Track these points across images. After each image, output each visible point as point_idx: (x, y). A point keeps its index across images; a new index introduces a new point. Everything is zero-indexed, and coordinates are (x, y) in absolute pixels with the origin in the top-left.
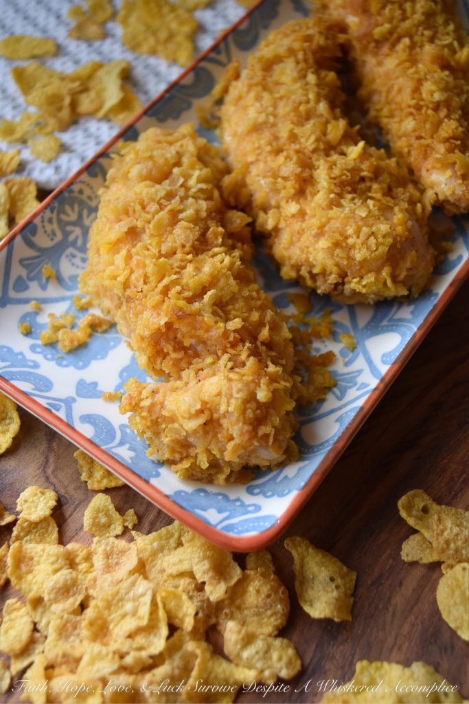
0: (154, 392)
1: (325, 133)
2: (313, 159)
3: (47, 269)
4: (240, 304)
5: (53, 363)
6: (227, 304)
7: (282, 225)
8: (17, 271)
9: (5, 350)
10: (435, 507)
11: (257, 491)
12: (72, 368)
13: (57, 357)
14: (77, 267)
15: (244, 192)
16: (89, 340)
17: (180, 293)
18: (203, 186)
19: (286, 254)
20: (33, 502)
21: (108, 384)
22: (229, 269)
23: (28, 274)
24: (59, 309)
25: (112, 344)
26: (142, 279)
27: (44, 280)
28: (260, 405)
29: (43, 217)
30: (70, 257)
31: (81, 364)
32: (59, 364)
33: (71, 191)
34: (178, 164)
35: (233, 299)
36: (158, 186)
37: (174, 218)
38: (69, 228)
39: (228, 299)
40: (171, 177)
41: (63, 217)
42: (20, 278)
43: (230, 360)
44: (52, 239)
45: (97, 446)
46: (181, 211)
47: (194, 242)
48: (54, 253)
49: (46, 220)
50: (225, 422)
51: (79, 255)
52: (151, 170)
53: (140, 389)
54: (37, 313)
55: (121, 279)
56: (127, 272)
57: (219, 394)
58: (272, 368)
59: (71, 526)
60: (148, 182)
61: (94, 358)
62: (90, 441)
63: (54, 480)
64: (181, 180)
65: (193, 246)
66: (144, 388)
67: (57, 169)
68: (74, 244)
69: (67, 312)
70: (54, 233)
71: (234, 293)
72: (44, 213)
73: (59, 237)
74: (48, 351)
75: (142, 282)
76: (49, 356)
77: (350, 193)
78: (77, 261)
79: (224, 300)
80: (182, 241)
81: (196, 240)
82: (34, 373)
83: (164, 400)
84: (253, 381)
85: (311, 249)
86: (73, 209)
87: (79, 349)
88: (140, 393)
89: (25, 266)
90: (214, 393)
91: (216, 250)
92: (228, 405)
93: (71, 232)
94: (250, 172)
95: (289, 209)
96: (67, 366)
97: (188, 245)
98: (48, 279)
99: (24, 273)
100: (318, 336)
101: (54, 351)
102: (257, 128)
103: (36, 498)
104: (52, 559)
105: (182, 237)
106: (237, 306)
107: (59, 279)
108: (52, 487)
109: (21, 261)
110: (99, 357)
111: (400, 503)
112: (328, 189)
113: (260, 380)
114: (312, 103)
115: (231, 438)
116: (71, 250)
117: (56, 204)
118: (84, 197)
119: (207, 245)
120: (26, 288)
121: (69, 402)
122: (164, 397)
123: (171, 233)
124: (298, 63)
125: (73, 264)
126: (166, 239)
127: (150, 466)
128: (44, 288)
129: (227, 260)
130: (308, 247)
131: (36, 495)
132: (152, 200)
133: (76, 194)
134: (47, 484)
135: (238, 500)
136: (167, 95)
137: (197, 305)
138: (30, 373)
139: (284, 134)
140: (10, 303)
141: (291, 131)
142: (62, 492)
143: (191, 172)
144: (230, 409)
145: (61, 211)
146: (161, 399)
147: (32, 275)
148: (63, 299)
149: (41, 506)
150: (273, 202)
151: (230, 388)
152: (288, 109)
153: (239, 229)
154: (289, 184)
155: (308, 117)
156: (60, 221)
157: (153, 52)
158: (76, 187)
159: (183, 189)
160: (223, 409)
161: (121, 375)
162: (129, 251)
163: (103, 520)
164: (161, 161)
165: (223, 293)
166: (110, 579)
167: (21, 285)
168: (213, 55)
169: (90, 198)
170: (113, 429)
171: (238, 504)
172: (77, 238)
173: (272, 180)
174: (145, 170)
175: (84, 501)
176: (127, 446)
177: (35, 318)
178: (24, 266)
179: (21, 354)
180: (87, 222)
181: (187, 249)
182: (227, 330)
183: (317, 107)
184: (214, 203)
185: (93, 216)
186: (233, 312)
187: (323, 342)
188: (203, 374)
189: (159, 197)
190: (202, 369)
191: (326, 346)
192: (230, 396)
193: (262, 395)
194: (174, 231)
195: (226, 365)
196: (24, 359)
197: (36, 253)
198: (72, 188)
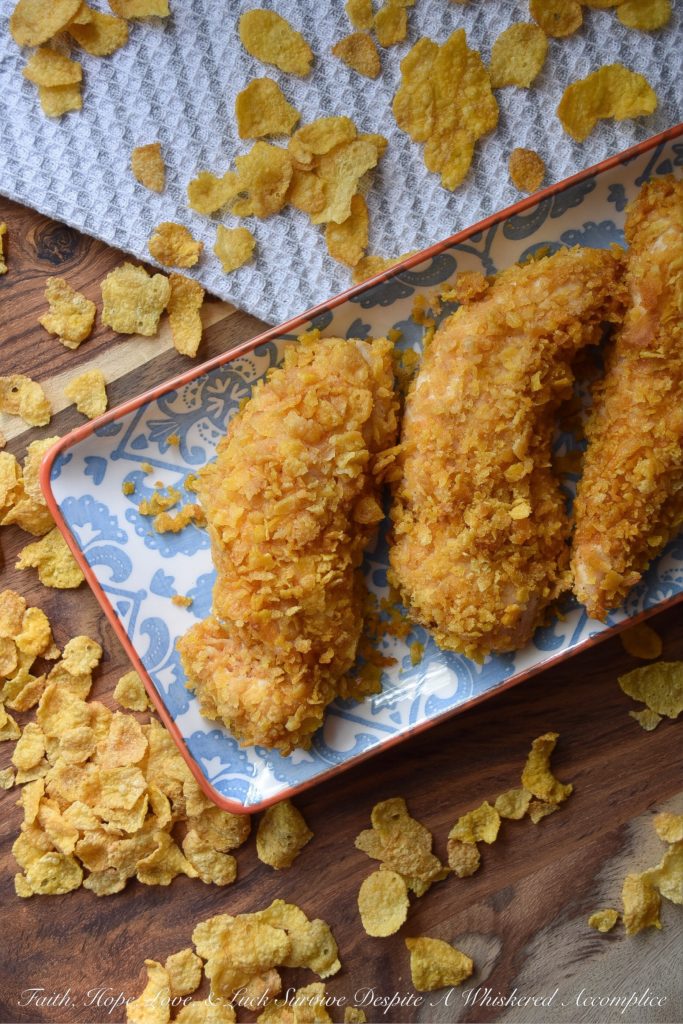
0: (209, 658)
1: (505, 466)
2: (476, 494)
3: (172, 435)
4: (320, 622)
5: (142, 540)
6: (309, 617)
8: (142, 429)
9: (101, 510)
10: (405, 818)
12: (156, 552)
13: (147, 533)
14: (205, 439)
15: (397, 473)
16: (184, 529)
18: (351, 472)
20: (79, 654)
21: (183, 587)
22: (327, 586)
23: (152, 434)
24: (170, 479)
26: (243, 556)
27: (165, 444)
28: (285, 729)
29: (187, 387)
30: (201, 428)
31: (167, 550)
32: (147, 543)
33: (229, 367)
34: (340, 429)
35: (316, 615)
36: (305, 452)
37: (303, 505)
38: (211, 399)
39: (311, 614)
40: (324, 445)
41: (211, 389)
42: (141, 437)
43: (282, 676)
44: (189, 407)
45: (144, 671)
46: (312, 503)
47: (307, 543)
48: (187, 420)
49: (189, 390)
50: (251, 728)
51: (213, 427)
52: (308, 431)
53: (199, 648)
54: (146, 475)
55: (227, 536)
56: (235, 534)
57: (256, 706)
59: (104, 682)
60: (299, 442)
61: (182, 550)
63: (105, 634)
64: (332, 455)
65: (305, 547)
68: (210, 415)
69: (173, 489)
70: (193, 402)
71: (318, 611)
72: (190, 383)
73: (199, 404)
74: (141, 521)
76: (141, 530)
77: (485, 557)
78: (207, 433)
79: (306, 615)
80: (297, 537)
81: (311, 542)
82: (120, 550)
83: (215, 670)
84: (290, 707)
85: (418, 586)
86: (223, 383)
87: (171, 533)
88: (198, 652)
89: (151, 427)
90: (253, 702)
91: (326, 558)
92: (260, 719)
93: (212, 403)
95: (422, 534)
96: (153, 548)
97: (300, 544)
98: (169, 445)
99: (147, 432)
101: (147, 525)
102: (447, 418)
103: (82, 652)
104: (76, 713)
105: (300, 532)
106: (316, 622)
107: (182, 446)
108: (100, 640)
109: (149, 422)
110: (187, 552)
111: (375, 808)
112: (465, 545)
113: (297, 707)
114: (512, 426)
115: (252, 737)
116: (205, 420)
117: (206, 376)
118: (240, 373)
119: (321, 546)
120: (146, 446)
121: (139, 597)
123: (291, 521)
125: (202, 435)
126: (285, 525)
127: (184, 695)
128: (162, 451)
129: (329, 576)
130: (417, 583)
131: (82, 648)
132: (292, 473)
133: (233, 370)
134: (95, 635)
135: (244, 753)
136: (387, 282)
137: (277, 614)
138: (115, 549)
139: (463, 449)
140: (123, 458)
141: (473, 450)
142: (108, 649)
145: (211, 383)
146: (212, 670)
147: (155, 436)
148: (178, 469)
149: (84, 662)
150: (415, 509)
151: (267, 708)
152: (486, 417)
153: (368, 523)
154: (435, 509)
156: (204, 391)
158: (234, 364)
159: (330, 465)
160: (254, 718)
161: (198, 581)
162: (246, 512)
163: (132, 696)
164: (323, 421)
166: (116, 758)
167: (141, 443)
168: (468, 242)
169: (247, 374)
170: (168, 643)
171: (242, 757)
172: (216, 410)
173: (424, 494)
175: (123, 666)
176: (173, 666)
177: (142, 480)
178: (149, 426)
179: (114, 518)
180: (234, 396)
181: (297, 548)
182: (293, 650)
183: (516, 434)
184: (353, 492)
185: (244, 391)
186: (309, 629)
187: (396, 639)
188: (258, 667)
189: (298, 474)
190: (258, 660)
191: (395, 644)
192: (264, 714)
193: (291, 725)
194: (295, 522)
195: (277, 678)
196: (116, 528)
197: (167, 417)
198: (231, 364)
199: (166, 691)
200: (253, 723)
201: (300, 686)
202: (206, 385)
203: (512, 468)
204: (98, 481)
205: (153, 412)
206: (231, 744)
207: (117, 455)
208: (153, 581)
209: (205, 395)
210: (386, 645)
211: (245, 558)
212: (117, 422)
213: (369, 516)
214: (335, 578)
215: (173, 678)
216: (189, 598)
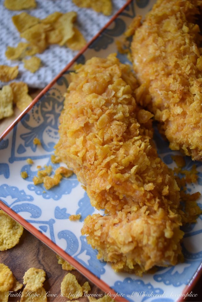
0: (102, 226)
1: (195, 64)
2: (189, 80)
3: (36, 140)
4: (151, 173)
5: (41, 197)
6: (144, 172)
7: (171, 119)
8: (19, 141)
9: (14, 189)
11: (160, 279)
12: (51, 200)
13: (43, 193)
14: (53, 137)
15: (148, 97)
16: (60, 182)
17: (116, 167)
18: (126, 96)
19: (174, 137)
20: (32, 278)
21: (72, 210)
22: (145, 151)
23: (25, 143)
24: (43, 163)
25: (73, 184)
26: (94, 157)
27: (34, 146)
28: (166, 239)
29: (33, 110)
30: (48, 132)
31: (56, 196)
32: (44, 197)
33: (49, 94)
34: (111, 82)
35: (148, 169)
36: (100, 97)
37: (111, 118)
38: (47, 115)
39: (144, 170)
40: (107, 91)
41: (44, 109)
42: (21, 146)
43: (147, 210)
44: (38, 122)
45: (69, 256)
46: (115, 114)
47: (123, 134)
48: (39, 130)
49: (34, 111)
50: (146, 250)
51: (54, 130)
52: (96, 87)
53: (94, 223)
54: (31, 165)
55: (80, 155)
56: (84, 151)
57: (142, 233)
58: (172, 215)
60: (94, 94)
61: (64, 193)
62: (65, 253)
63: (43, 263)
64: (114, 93)
65: (123, 136)
66: (96, 223)
67: (39, 77)
68: (50, 124)
69: (47, 166)
70: (39, 119)
71: (147, 166)
72: (34, 108)
73: (42, 120)
74: (38, 188)
75: (93, 159)
76: (39, 192)
78: (52, 134)
79: (142, 170)
80: (116, 133)
81: (125, 132)
82: (31, 204)
83: (108, 231)
84: (162, 224)
85: (189, 136)
86: (49, 104)
87: (55, 187)
88: (94, 225)
89: (23, 139)
90: (139, 232)
91: (136, 138)
92: (148, 240)
93: (48, 118)
94: (151, 86)
95: (176, 111)
96: (49, 198)
97: (120, 136)
98: (36, 145)
99: (23, 142)
100: (190, 181)
101: (41, 189)
102: (155, 59)
103: (34, 276)
105: (117, 130)
106: (149, 174)
107: (43, 145)
108: (42, 267)
109: (21, 136)
110: (66, 192)
112: (200, 100)
113: (165, 223)
114: (187, 45)
115: (149, 258)
116: (49, 128)
117: (40, 102)
118: (55, 97)
119: (130, 135)
120: (25, 151)
121: (51, 223)
122: (108, 229)
123: (109, 127)
124: (177, 19)
125: (50, 136)
126: (107, 131)
127: (99, 265)
128: (34, 150)
129: (143, 145)
130: (188, 134)
131: (33, 274)
132: (98, 106)
133: (51, 96)
134: (39, 265)
136: (100, 36)
137: (127, 175)
138: (28, 204)
139: (172, 64)
140: (16, 160)
141: (176, 62)
142: (48, 270)
143: (119, 87)
144: (150, 243)
145: (43, 106)
146: (106, 231)
147: (27, 143)
148: (45, 157)
149: (37, 281)
150: (166, 105)
151: (149, 230)
152: (173, 48)
153: (147, 121)
154: (176, 95)
155: (185, 53)
156: (42, 111)
157: (89, 7)
158: (51, 92)
159: (115, 98)
160: (145, 242)
161: (79, 204)
162: (85, 137)
163: (72, 289)
164: (101, 80)
165: (141, 166)
167: (22, 150)
168: (125, 11)
169: (59, 97)
170: (77, 240)
171: (149, 287)
172: (52, 121)
173: (166, 92)
174: (92, 87)
175: (60, 275)
176: (85, 251)
177: (30, 169)
179: (23, 191)
180: (57, 111)
181: (119, 138)
182: (146, 191)
183: (191, 47)
184: (132, 107)
185: (61, 107)
186: (148, 178)
187: (193, 185)
188: (131, 216)
189: (101, 105)
190: (130, 212)
191: (194, 188)
192: (149, 235)
193: (168, 234)
194: (111, 126)
195: (145, 213)
196: (25, 195)
197: (28, 131)
198: (49, 92)
199: (88, 264)
200: (146, 246)
201: (160, 209)
203: (198, 60)
204: (7, 176)
205: (21, 130)
206: (139, 283)
207: (12, 159)
208: (55, 213)
209: (44, 114)
210: (190, 190)
211: (95, 157)
212: (5, 139)
213: (146, 117)
214: (146, 147)
215: (88, 257)
216: (78, 215)
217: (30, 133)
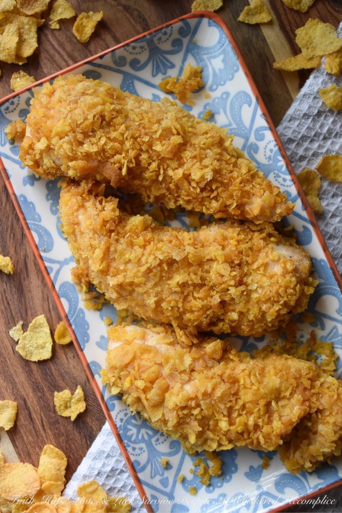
5: (225, 485)
8: (156, 482)
23: (160, 475)
31: (233, 468)
32: (228, 481)
33: (120, 427)
41: (133, 438)
42: (161, 481)
44: (144, 451)
49: (133, 452)
70: (141, 449)
73: (143, 445)
76: (219, 484)
86: (131, 430)
89: (155, 476)
96: (231, 477)
99: (158, 478)
109: (152, 478)
117: (126, 441)
120: (167, 478)
133: (122, 424)
140: (173, 493)
145: (130, 438)
148: (182, 459)
158: (118, 423)
167: (165, 482)
180: (139, 422)
197: (149, 466)
198: (118, 426)
202: (131, 442)
205: (145, 475)
207: (171, 496)
208: (252, 480)
209: (137, 441)
213: (217, 350)
216: (264, 458)
217: (152, 465)
